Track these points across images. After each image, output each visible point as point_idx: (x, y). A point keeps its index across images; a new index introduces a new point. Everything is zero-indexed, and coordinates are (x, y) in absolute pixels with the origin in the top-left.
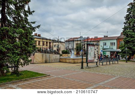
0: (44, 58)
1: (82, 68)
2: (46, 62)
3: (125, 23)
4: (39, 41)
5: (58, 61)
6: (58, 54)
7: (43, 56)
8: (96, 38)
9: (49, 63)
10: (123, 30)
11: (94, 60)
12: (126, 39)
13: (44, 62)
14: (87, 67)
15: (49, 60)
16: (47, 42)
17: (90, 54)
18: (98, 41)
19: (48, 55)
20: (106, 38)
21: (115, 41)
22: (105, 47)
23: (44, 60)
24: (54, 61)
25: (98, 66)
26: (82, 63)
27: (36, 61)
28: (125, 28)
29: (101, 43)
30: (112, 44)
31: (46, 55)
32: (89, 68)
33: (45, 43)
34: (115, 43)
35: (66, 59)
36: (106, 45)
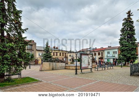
0: (51, 66)
1: (76, 74)
2: (53, 69)
3: (121, 35)
4: (57, 53)
5: (64, 68)
6: (63, 62)
7: (50, 65)
8: (102, 48)
9: (56, 70)
10: (119, 41)
11: (88, 67)
12: (121, 48)
13: (51, 69)
14: (81, 73)
15: (56, 67)
16: (63, 53)
17: (84, 62)
18: (103, 51)
19: (54, 64)
20: (110, 48)
21: (117, 50)
22: (109, 55)
23: (51, 68)
24: (60, 69)
25: (92, 72)
26: (76, 70)
27: (44, 69)
28: (121, 40)
29: (106, 52)
30: (114, 52)
31: (53, 64)
32: (83, 74)
33: (62, 54)
34: (116, 52)
35: (69, 66)
36: (109, 54)
